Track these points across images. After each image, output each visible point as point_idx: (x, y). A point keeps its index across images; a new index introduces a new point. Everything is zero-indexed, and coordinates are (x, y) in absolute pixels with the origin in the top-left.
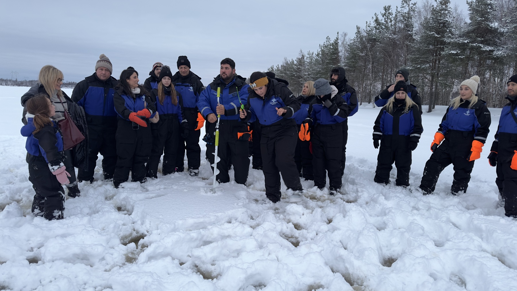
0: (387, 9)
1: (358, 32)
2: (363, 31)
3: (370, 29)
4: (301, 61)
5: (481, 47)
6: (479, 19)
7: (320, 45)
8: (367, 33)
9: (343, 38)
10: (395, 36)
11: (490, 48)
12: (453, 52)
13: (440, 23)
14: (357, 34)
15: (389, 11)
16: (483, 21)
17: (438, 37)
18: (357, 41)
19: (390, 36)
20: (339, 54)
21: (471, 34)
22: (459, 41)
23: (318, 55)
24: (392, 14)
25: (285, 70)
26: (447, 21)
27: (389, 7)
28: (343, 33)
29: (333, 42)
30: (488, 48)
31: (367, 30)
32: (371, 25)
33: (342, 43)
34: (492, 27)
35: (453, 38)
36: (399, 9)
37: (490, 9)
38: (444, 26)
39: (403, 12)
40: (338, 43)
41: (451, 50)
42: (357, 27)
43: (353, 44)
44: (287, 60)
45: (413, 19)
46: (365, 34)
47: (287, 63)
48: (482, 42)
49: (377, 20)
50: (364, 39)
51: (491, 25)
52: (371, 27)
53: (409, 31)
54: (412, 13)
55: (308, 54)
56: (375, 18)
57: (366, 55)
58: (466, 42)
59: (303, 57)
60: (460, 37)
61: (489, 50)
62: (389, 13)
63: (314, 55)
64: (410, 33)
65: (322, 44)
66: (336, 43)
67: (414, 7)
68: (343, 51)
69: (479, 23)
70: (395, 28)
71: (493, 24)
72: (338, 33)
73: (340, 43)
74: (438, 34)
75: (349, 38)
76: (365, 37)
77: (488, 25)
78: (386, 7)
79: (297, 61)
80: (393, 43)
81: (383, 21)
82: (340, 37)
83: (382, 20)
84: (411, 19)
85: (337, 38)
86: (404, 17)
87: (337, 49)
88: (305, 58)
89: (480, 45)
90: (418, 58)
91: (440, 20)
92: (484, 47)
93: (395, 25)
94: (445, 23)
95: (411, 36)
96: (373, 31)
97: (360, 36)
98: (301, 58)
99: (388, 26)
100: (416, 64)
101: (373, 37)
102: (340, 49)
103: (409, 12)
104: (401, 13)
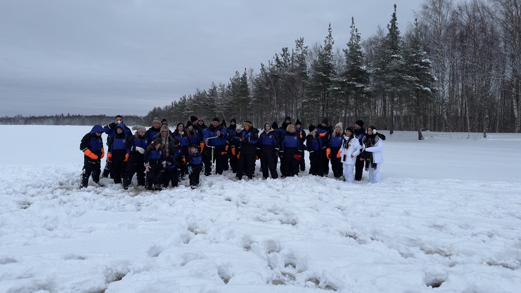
0: (285, 50)
1: (263, 69)
2: (267, 68)
3: (273, 67)
4: (213, 92)
5: (355, 85)
6: (352, 63)
7: (230, 79)
8: (270, 70)
9: (250, 73)
10: (293, 74)
11: (361, 85)
12: (336, 89)
13: (326, 65)
14: (261, 71)
15: (287, 52)
16: (355, 64)
17: (325, 76)
18: (262, 76)
19: (289, 74)
20: (248, 87)
21: (348, 75)
22: (339, 79)
23: (229, 87)
24: (290, 55)
25: (198, 100)
26: (330, 63)
27: (287, 48)
28: (250, 69)
29: (242, 77)
30: (360, 85)
31: (270, 68)
32: (273, 64)
33: (250, 78)
34: (362, 70)
35: (335, 77)
36: (295, 52)
37: (360, 55)
38: (329, 67)
39: (298, 54)
40: (247, 77)
41: (334, 87)
42: (261, 64)
43: (259, 79)
44: (199, 91)
45: (305, 60)
46: (269, 71)
47: (199, 93)
48: (356, 81)
49: (277, 59)
50: (268, 75)
51: (361, 68)
52: (273, 65)
53: (303, 69)
54: (305, 55)
55: (220, 86)
56: (276, 58)
57: (271, 89)
58: (345, 81)
59: (215, 88)
60: (340, 76)
61: (361, 87)
62: (287, 54)
63: (225, 87)
64: (304, 71)
65: (232, 78)
66: (244, 77)
67: (306, 50)
68: (251, 85)
69: (353, 66)
70: (293, 67)
71: (362, 67)
72: (245, 69)
73: (248, 78)
74: (325, 74)
75: (255, 73)
76: (269, 73)
77: (359, 68)
78: (284, 49)
79: (209, 92)
80: (292, 80)
81: (283, 60)
82: (247, 72)
83: (281, 59)
84: (304, 60)
85: (245, 73)
86: (298, 58)
87: (246, 83)
88: (217, 89)
89: (355, 83)
90: (311, 93)
91: (325, 62)
92: (357, 84)
93: (292, 64)
94: (329, 65)
95: (305, 73)
96: (275, 69)
97: (265, 73)
98: (213, 89)
99: (287, 64)
100: (310, 97)
101: (275, 73)
102: (248, 82)
103: (303, 54)
104: (296, 55)
